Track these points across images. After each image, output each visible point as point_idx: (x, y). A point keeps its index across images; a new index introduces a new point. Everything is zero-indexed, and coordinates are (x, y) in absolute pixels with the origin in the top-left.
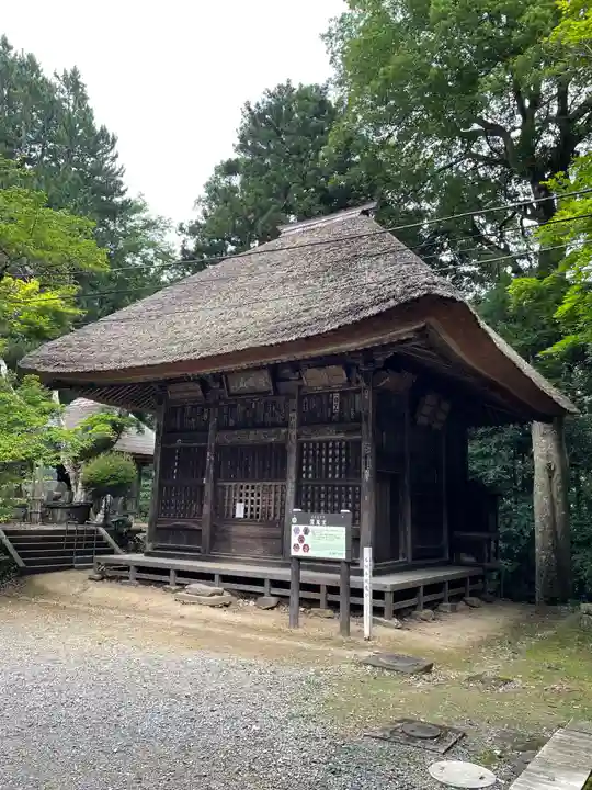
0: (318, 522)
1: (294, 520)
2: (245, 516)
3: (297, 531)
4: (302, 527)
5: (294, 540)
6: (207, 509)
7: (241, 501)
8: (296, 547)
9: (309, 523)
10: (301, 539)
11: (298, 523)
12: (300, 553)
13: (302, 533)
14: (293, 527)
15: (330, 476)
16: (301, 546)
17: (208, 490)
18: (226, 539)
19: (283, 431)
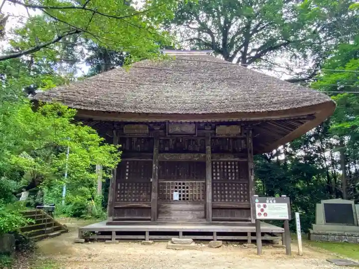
0: (271, 201)
1: (257, 201)
2: (180, 199)
3: (259, 206)
4: (262, 204)
5: (258, 210)
6: (154, 195)
7: (176, 191)
8: (260, 214)
9: (266, 202)
10: (262, 210)
11: (260, 202)
12: (262, 217)
13: (262, 207)
14: (256, 204)
15: (230, 178)
16: (263, 213)
17: (155, 186)
18: (168, 212)
19: (203, 155)
